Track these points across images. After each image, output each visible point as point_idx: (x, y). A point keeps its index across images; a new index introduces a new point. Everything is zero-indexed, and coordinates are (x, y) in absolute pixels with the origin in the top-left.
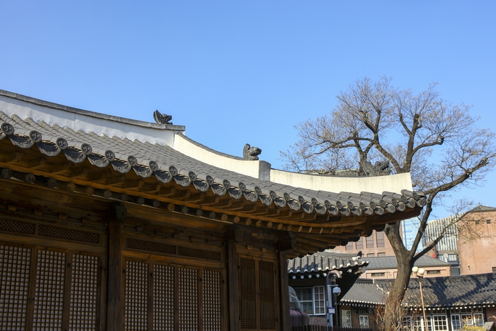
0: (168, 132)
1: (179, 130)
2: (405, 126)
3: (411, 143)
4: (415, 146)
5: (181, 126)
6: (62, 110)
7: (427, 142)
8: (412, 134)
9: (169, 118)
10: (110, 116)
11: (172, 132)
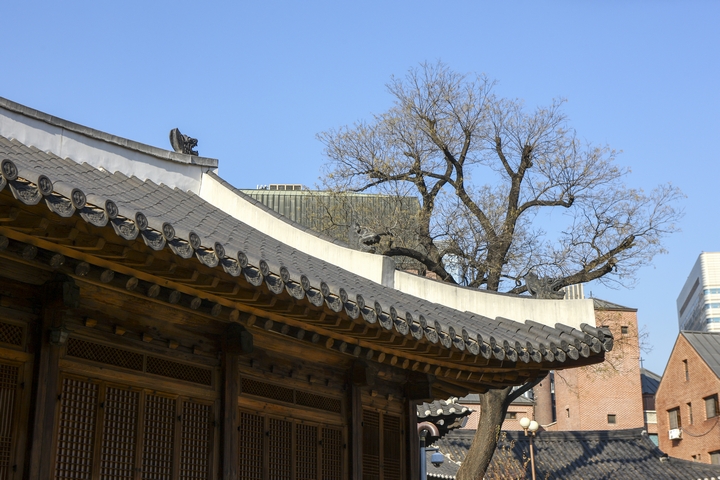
0: (194, 169)
1: (209, 167)
2: (504, 161)
3: (514, 195)
4: (522, 202)
5: (212, 160)
6: (44, 121)
7: (543, 198)
8: (517, 178)
9: (194, 142)
10: (113, 137)
11: (199, 169)
